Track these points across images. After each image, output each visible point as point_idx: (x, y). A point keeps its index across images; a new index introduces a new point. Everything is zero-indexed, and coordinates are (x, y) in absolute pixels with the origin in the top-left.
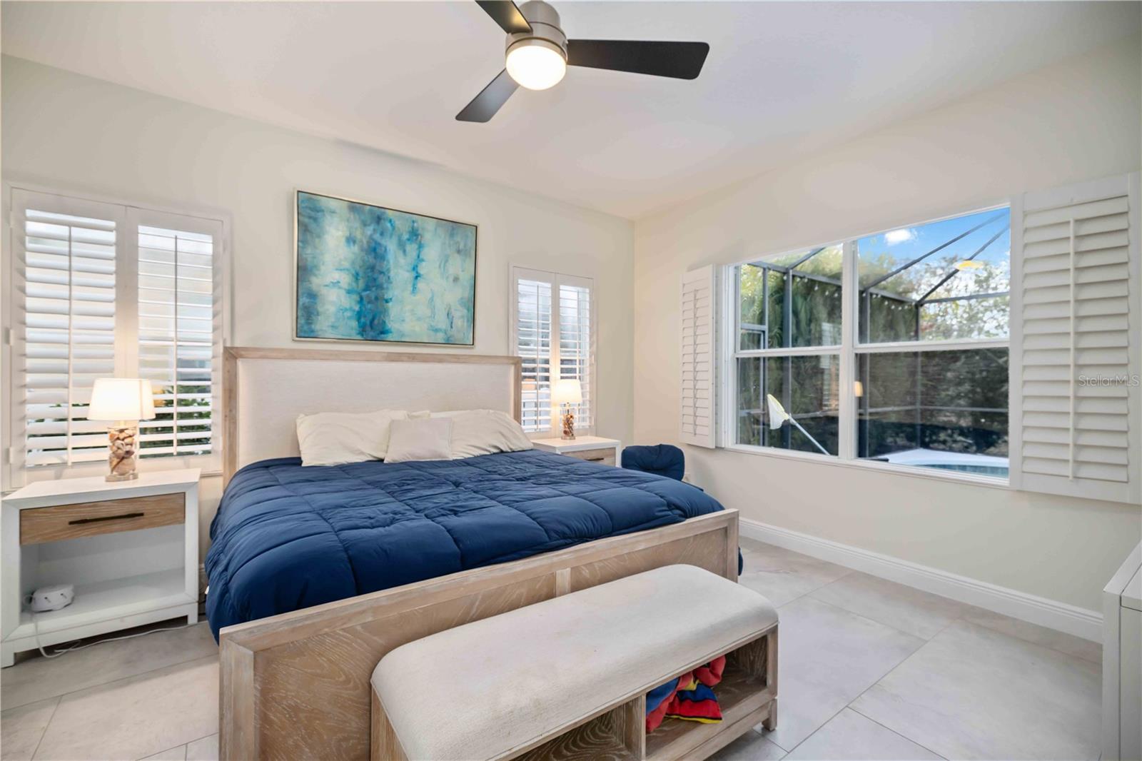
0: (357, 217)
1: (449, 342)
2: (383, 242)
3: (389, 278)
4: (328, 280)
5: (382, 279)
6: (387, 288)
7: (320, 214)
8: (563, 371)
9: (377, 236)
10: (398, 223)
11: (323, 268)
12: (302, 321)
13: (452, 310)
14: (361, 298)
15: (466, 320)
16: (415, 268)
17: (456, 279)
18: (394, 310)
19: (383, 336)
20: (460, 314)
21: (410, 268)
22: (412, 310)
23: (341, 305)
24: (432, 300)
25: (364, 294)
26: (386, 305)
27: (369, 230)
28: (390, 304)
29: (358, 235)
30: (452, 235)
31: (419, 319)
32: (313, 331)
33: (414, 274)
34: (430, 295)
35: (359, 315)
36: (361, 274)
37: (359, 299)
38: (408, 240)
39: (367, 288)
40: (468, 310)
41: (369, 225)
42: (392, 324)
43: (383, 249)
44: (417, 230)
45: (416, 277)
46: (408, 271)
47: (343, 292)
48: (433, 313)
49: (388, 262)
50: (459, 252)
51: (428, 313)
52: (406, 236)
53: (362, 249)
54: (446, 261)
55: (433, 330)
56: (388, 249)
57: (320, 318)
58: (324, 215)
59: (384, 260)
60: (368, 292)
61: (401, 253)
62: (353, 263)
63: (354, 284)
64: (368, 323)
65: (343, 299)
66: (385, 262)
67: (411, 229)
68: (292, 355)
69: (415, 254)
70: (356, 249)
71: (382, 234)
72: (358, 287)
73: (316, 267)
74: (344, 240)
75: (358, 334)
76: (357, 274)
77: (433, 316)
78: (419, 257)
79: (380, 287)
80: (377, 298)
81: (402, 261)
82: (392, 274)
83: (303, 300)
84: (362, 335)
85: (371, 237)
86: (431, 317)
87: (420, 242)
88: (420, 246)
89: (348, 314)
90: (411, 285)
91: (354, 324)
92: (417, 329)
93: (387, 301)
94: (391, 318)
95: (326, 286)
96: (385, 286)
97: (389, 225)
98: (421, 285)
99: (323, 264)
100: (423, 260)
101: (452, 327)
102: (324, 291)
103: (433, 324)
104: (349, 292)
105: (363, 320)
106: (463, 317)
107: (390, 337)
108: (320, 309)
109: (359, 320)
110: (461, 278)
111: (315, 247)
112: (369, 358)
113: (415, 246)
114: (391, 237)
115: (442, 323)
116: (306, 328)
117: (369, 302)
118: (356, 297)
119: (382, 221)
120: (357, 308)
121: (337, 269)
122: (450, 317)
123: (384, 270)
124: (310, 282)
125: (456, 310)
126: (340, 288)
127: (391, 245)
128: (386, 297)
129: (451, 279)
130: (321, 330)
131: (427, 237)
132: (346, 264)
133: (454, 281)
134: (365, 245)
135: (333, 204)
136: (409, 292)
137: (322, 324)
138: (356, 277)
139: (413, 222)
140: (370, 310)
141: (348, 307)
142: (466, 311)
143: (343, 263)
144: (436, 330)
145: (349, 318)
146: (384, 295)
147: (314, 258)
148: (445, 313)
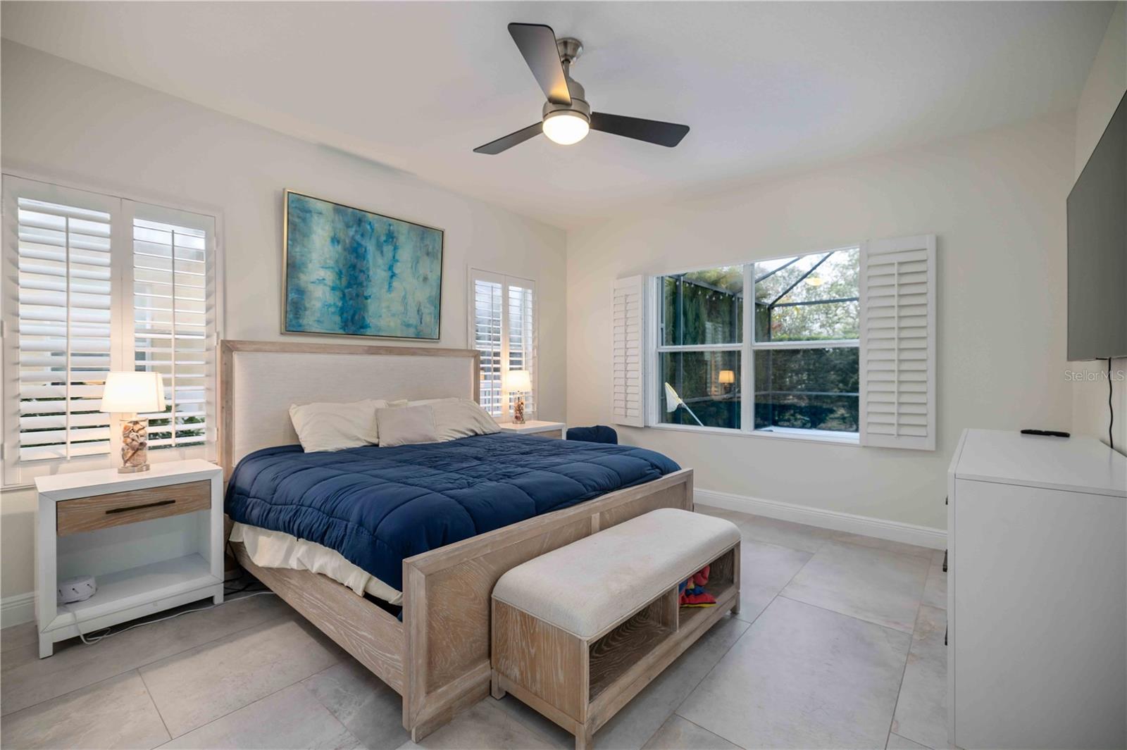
0: (341, 218)
1: (419, 337)
2: (363, 243)
3: (368, 276)
4: (314, 277)
5: (362, 277)
6: (367, 286)
7: (308, 215)
8: (512, 363)
9: (358, 237)
10: (376, 226)
11: (310, 266)
12: (291, 316)
13: (422, 308)
14: (344, 295)
15: (433, 316)
16: (391, 268)
17: (425, 279)
18: (372, 306)
19: (362, 330)
20: (428, 310)
21: (386, 268)
22: (388, 307)
23: (325, 302)
24: (405, 297)
25: (346, 291)
26: (366, 301)
27: (351, 232)
28: (369, 301)
29: (341, 235)
30: (422, 239)
31: (393, 315)
32: (300, 326)
33: (390, 274)
34: (403, 293)
35: (342, 311)
36: (344, 271)
37: (341, 296)
38: (385, 241)
39: (349, 285)
40: (435, 307)
41: (352, 227)
42: (371, 320)
43: (364, 250)
44: (393, 233)
45: (392, 277)
46: (385, 271)
47: (328, 289)
48: (406, 309)
49: (368, 261)
50: (428, 254)
51: (401, 309)
52: (383, 238)
53: (345, 249)
54: (418, 262)
55: (405, 325)
56: (368, 249)
57: (307, 313)
58: (312, 216)
59: (364, 260)
60: (350, 289)
61: (378, 254)
62: (337, 262)
63: (338, 282)
64: (349, 318)
65: (328, 295)
66: (365, 262)
67: (387, 232)
68: (284, 349)
69: (391, 255)
70: (339, 248)
71: (362, 235)
72: (341, 284)
73: (304, 264)
74: (329, 240)
75: (340, 328)
76: (341, 271)
77: (405, 312)
78: (394, 257)
79: (360, 284)
80: (358, 296)
81: (380, 261)
82: (371, 273)
83: (292, 296)
84: (344, 330)
85: (353, 238)
86: (404, 313)
87: (396, 244)
88: (396, 248)
89: (332, 309)
90: (388, 282)
91: (337, 319)
92: (392, 324)
93: (366, 298)
94: (370, 313)
95: (313, 282)
96: (365, 284)
97: (368, 227)
98: (395, 284)
99: (311, 262)
100: (397, 261)
101: (421, 323)
102: (311, 287)
103: (405, 320)
104: (333, 289)
105: (345, 315)
106: (431, 314)
107: (368, 332)
108: (307, 305)
109: (341, 315)
110: (429, 277)
111: (304, 246)
112: (352, 351)
113: (391, 248)
114: (370, 238)
115: (413, 320)
116: (294, 322)
117: (350, 299)
118: (338, 293)
119: (363, 224)
120: (340, 304)
121: (322, 267)
122: (420, 313)
123: (364, 269)
124: (298, 278)
125: (425, 307)
126: (325, 285)
127: (370, 246)
128: (365, 294)
129: (421, 279)
130: (308, 324)
131: (402, 239)
132: (331, 263)
133: (423, 280)
134: (348, 246)
135: (320, 206)
136: (385, 290)
137: (309, 321)
138: (340, 274)
139: (390, 225)
140: (352, 305)
141: (332, 303)
142: (433, 308)
143: (328, 261)
144: (408, 326)
145: (333, 313)
146: (363, 292)
147: (302, 256)
148: (416, 309)
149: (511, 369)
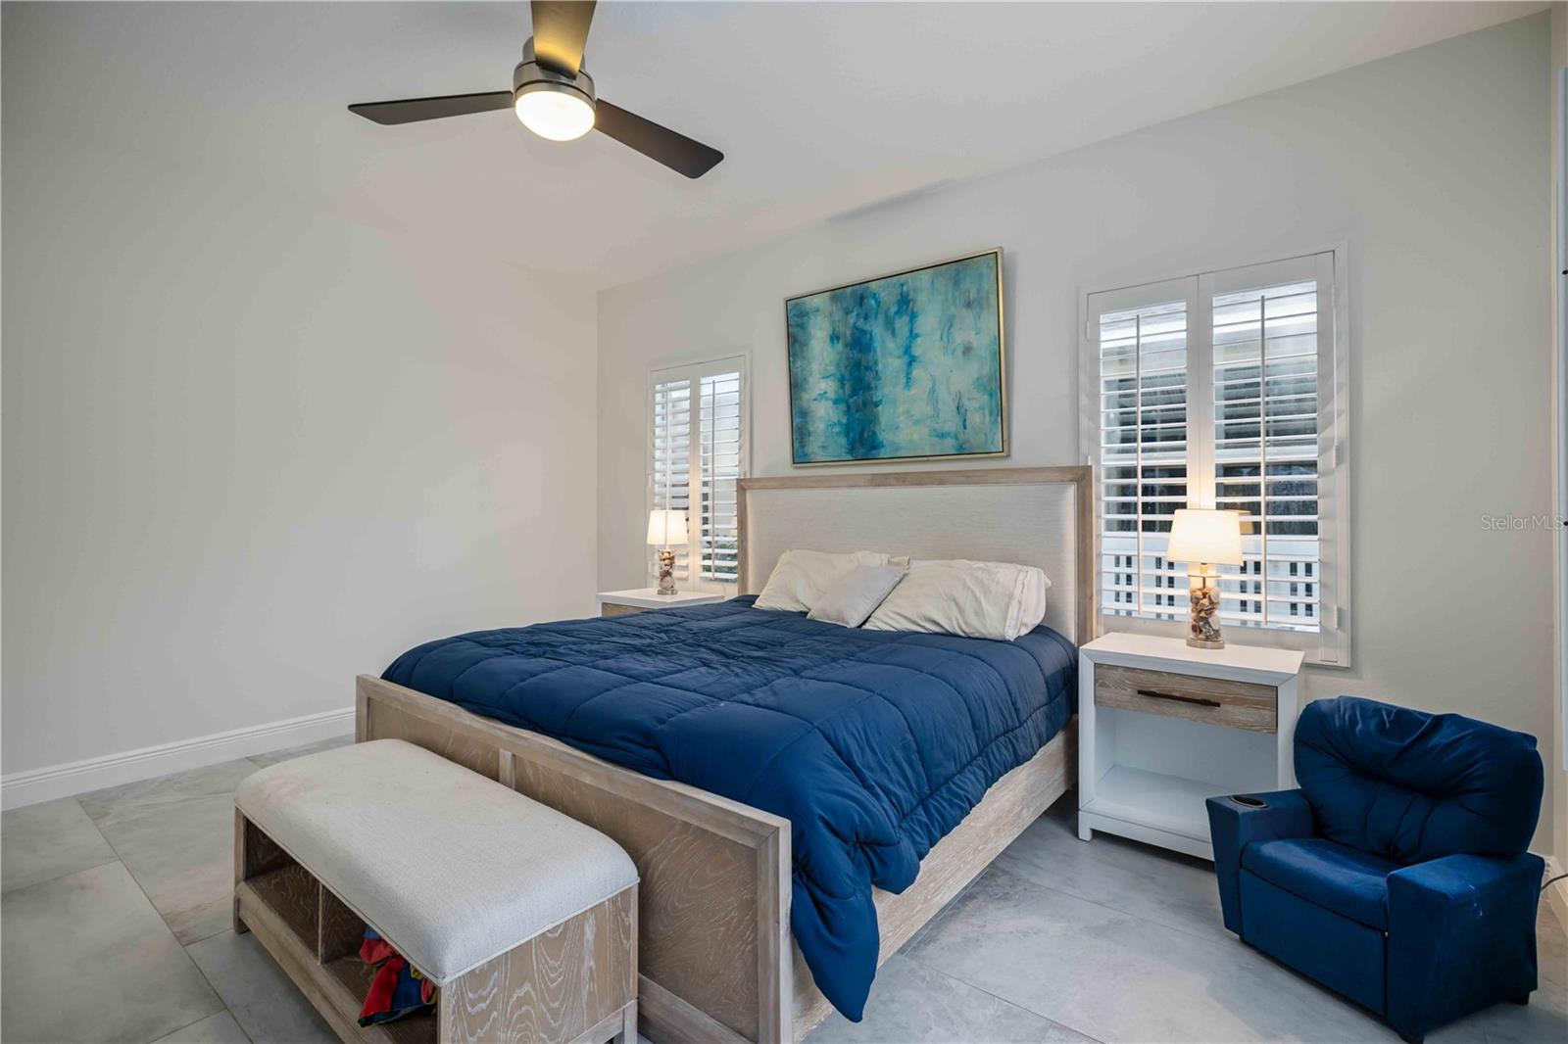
0: (839, 305)
1: (962, 451)
2: (867, 328)
3: (877, 372)
4: (815, 393)
5: (869, 376)
6: (876, 387)
7: (805, 318)
9: (860, 323)
10: (883, 296)
11: (811, 380)
12: (796, 445)
13: (965, 401)
14: (849, 407)
15: (987, 412)
16: (907, 350)
17: (968, 350)
18: (885, 414)
19: (874, 452)
20: (977, 405)
21: (900, 352)
22: (908, 412)
23: (829, 421)
24: (933, 391)
25: (851, 400)
26: (875, 410)
27: (852, 319)
28: (880, 408)
29: (841, 329)
30: (956, 283)
31: (917, 422)
32: (806, 455)
33: (906, 359)
34: (930, 385)
35: (848, 429)
36: (847, 376)
37: (846, 409)
38: (896, 313)
39: (854, 392)
40: (991, 395)
41: (852, 312)
42: (885, 436)
43: (868, 336)
44: (908, 295)
45: (910, 364)
46: (899, 357)
47: (831, 403)
48: (936, 410)
49: (875, 351)
50: (969, 305)
51: (929, 410)
52: (894, 309)
53: (846, 345)
54: (951, 326)
55: (937, 436)
56: (873, 334)
57: (811, 438)
58: (809, 318)
59: (870, 351)
60: (855, 398)
61: (889, 334)
62: (838, 365)
63: (840, 391)
64: (857, 437)
65: (831, 411)
66: (872, 354)
67: (899, 297)
68: (783, 483)
69: (906, 330)
70: (839, 346)
71: (866, 318)
72: (844, 393)
73: (805, 380)
74: (828, 340)
75: (847, 453)
76: (843, 377)
77: (936, 415)
78: (911, 332)
79: (868, 388)
80: (865, 404)
81: (891, 345)
82: (880, 367)
83: (797, 420)
84: (852, 454)
85: (855, 327)
86: (933, 417)
87: (913, 310)
88: (913, 316)
89: (837, 429)
90: (904, 375)
91: (843, 441)
92: (916, 437)
93: (876, 405)
94: (883, 428)
95: (815, 400)
96: (873, 385)
97: (873, 302)
98: (917, 372)
99: (811, 375)
100: (917, 336)
101: (965, 428)
102: (814, 406)
103: (936, 426)
104: (836, 402)
105: (851, 435)
106: (981, 408)
107: (883, 453)
108: (811, 429)
109: (847, 436)
110: (975, 345)
111: (804, 358)
112: (853, 483)
113: (906, 319)
114: (876, 317)
115: (951, 424)
116: (800, 451)
117: (857, 411)
118: (842, 407)
119: (865, 301)
120: (844, 421)
121: (823, 378)
122: (962, 411)
123: (870, 364)
124: (800, 398)
125: (969, 399)
126: (827, 399)
127: (877, 329)
128: (875, 400)
129: (959, 352)
130: (814, 453)
131: (922, 299)
132: (832, 369)
133: (964, 353)
134: (849, 338)
135: (816, 301)
136: (902, 386)
137: (814, 447)
138: (842, 381)
139: (902, 285)
140: (858, 419)
141: (836, 421)
142: (986, 397)
143: (828, 368)
144: (942, 436)
145: (838, 434)
146: (872, 398)
147: (802, 370)
148: (953, 407)
149: (1220, 506)
